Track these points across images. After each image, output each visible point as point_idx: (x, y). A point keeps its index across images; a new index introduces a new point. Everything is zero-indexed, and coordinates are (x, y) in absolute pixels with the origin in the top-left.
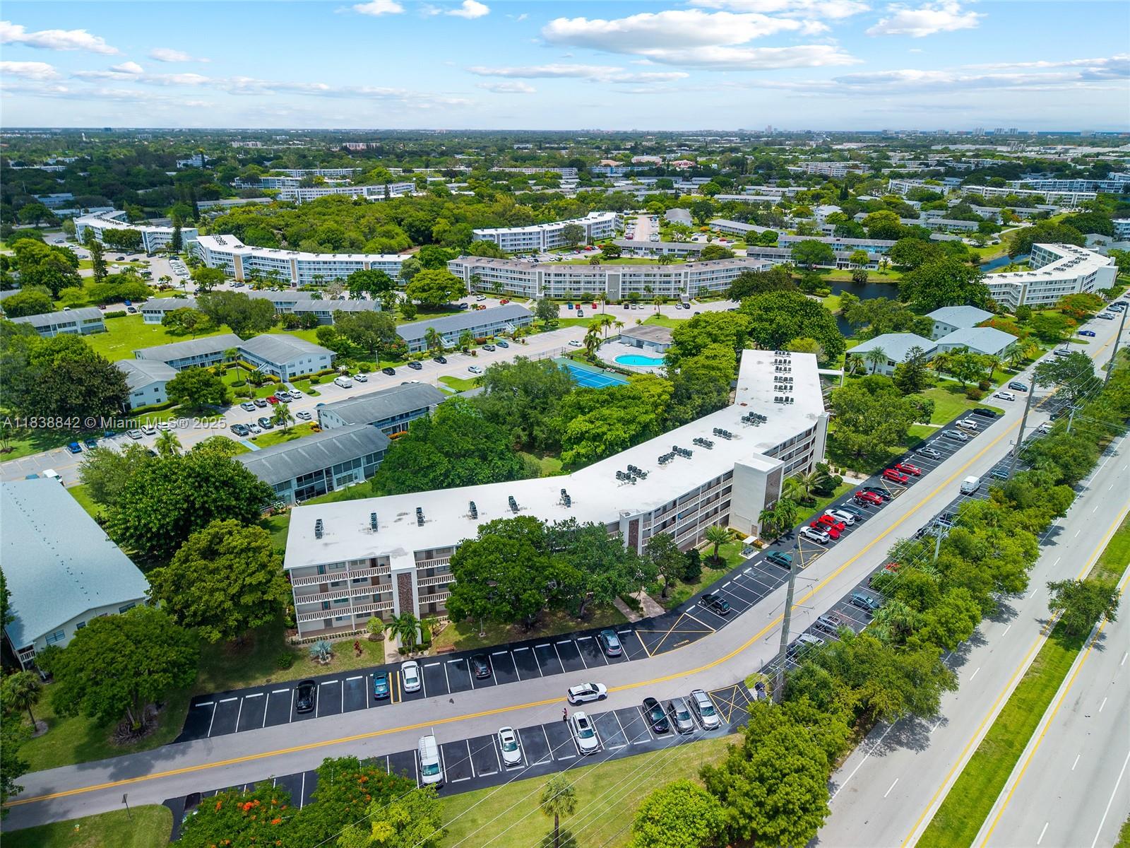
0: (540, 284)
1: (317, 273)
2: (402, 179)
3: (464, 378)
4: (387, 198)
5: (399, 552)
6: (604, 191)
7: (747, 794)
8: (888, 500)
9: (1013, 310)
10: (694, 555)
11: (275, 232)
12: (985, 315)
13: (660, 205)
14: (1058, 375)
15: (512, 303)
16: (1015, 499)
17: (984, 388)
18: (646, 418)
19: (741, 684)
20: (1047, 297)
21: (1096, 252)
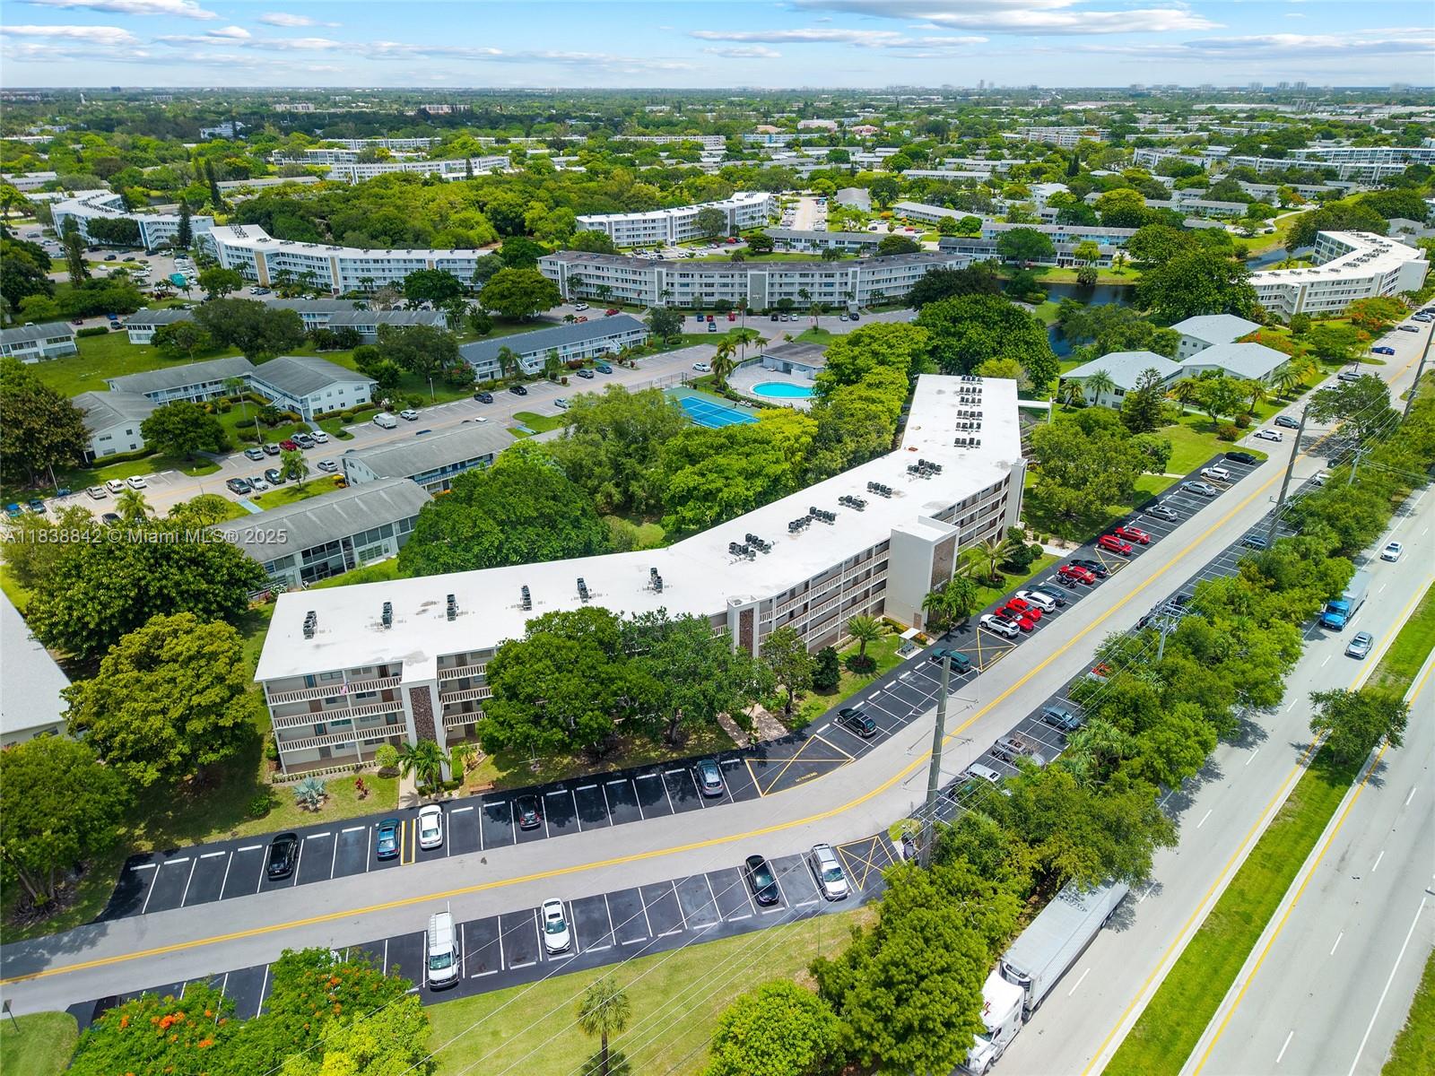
0: (660, 288)
1: (367, 275)
2: (493, 152)
3: (549, 414)
4: (470, 176)
5: (416, 658)
6: (759, 165)
7: (868, 1005)
8: (1103, 577)
9: (1286, 320)
10: (828, 658)
11: (317, 221)
12: (1248, 327)
13: (829, 183)
14: (1342, 407)
15: (623, 313)
16: (1272, 576)
17: (1241, 425)
18: (778, 469)
19: (884, 834)
20: (1333, 303)
21: (1401, 242)
